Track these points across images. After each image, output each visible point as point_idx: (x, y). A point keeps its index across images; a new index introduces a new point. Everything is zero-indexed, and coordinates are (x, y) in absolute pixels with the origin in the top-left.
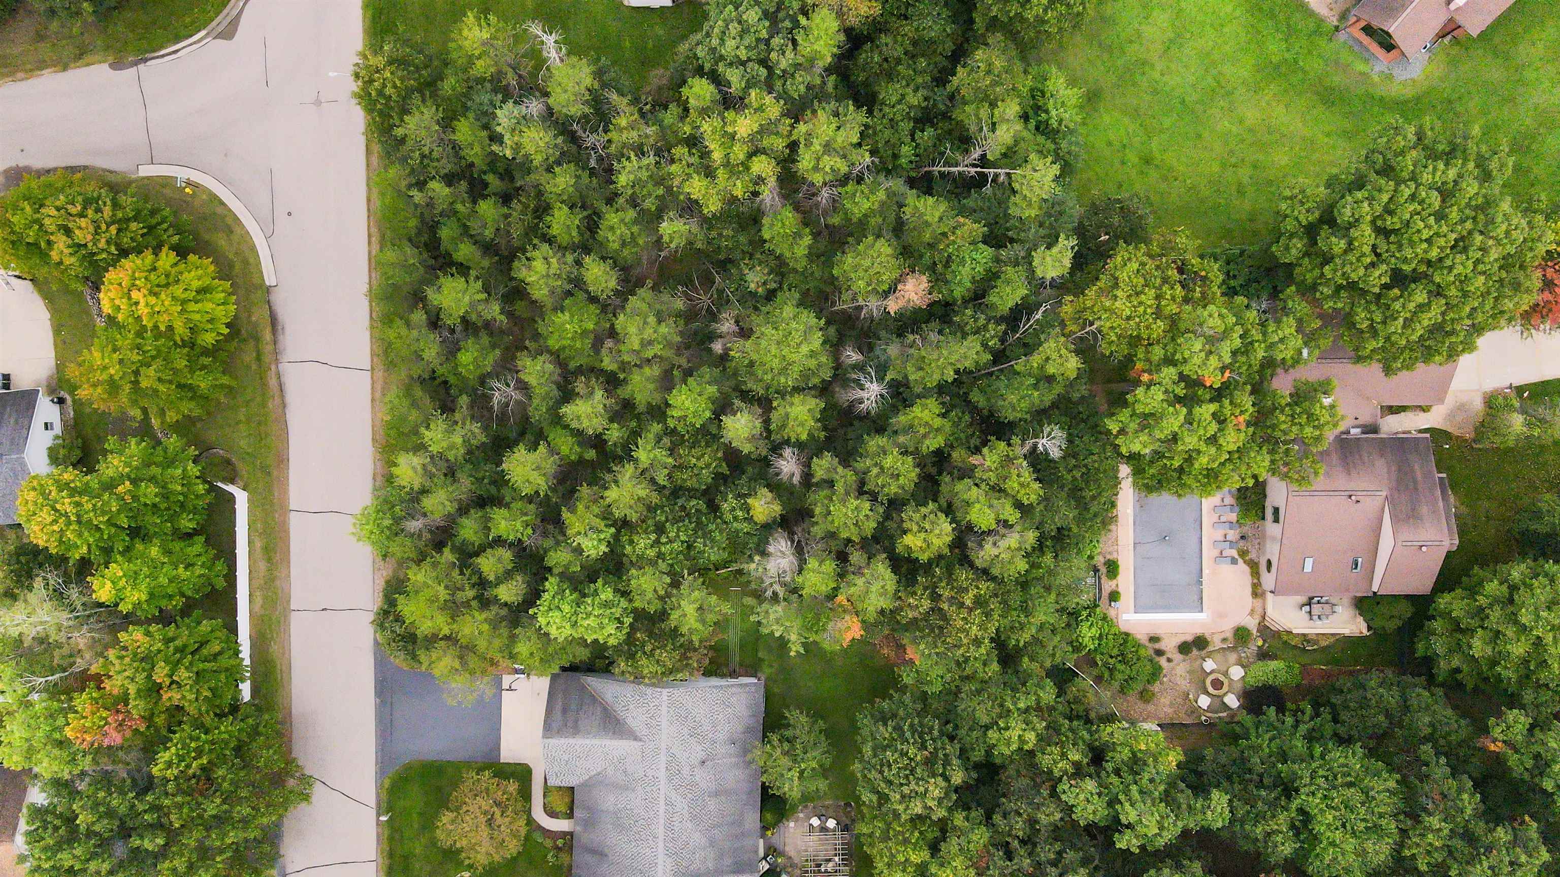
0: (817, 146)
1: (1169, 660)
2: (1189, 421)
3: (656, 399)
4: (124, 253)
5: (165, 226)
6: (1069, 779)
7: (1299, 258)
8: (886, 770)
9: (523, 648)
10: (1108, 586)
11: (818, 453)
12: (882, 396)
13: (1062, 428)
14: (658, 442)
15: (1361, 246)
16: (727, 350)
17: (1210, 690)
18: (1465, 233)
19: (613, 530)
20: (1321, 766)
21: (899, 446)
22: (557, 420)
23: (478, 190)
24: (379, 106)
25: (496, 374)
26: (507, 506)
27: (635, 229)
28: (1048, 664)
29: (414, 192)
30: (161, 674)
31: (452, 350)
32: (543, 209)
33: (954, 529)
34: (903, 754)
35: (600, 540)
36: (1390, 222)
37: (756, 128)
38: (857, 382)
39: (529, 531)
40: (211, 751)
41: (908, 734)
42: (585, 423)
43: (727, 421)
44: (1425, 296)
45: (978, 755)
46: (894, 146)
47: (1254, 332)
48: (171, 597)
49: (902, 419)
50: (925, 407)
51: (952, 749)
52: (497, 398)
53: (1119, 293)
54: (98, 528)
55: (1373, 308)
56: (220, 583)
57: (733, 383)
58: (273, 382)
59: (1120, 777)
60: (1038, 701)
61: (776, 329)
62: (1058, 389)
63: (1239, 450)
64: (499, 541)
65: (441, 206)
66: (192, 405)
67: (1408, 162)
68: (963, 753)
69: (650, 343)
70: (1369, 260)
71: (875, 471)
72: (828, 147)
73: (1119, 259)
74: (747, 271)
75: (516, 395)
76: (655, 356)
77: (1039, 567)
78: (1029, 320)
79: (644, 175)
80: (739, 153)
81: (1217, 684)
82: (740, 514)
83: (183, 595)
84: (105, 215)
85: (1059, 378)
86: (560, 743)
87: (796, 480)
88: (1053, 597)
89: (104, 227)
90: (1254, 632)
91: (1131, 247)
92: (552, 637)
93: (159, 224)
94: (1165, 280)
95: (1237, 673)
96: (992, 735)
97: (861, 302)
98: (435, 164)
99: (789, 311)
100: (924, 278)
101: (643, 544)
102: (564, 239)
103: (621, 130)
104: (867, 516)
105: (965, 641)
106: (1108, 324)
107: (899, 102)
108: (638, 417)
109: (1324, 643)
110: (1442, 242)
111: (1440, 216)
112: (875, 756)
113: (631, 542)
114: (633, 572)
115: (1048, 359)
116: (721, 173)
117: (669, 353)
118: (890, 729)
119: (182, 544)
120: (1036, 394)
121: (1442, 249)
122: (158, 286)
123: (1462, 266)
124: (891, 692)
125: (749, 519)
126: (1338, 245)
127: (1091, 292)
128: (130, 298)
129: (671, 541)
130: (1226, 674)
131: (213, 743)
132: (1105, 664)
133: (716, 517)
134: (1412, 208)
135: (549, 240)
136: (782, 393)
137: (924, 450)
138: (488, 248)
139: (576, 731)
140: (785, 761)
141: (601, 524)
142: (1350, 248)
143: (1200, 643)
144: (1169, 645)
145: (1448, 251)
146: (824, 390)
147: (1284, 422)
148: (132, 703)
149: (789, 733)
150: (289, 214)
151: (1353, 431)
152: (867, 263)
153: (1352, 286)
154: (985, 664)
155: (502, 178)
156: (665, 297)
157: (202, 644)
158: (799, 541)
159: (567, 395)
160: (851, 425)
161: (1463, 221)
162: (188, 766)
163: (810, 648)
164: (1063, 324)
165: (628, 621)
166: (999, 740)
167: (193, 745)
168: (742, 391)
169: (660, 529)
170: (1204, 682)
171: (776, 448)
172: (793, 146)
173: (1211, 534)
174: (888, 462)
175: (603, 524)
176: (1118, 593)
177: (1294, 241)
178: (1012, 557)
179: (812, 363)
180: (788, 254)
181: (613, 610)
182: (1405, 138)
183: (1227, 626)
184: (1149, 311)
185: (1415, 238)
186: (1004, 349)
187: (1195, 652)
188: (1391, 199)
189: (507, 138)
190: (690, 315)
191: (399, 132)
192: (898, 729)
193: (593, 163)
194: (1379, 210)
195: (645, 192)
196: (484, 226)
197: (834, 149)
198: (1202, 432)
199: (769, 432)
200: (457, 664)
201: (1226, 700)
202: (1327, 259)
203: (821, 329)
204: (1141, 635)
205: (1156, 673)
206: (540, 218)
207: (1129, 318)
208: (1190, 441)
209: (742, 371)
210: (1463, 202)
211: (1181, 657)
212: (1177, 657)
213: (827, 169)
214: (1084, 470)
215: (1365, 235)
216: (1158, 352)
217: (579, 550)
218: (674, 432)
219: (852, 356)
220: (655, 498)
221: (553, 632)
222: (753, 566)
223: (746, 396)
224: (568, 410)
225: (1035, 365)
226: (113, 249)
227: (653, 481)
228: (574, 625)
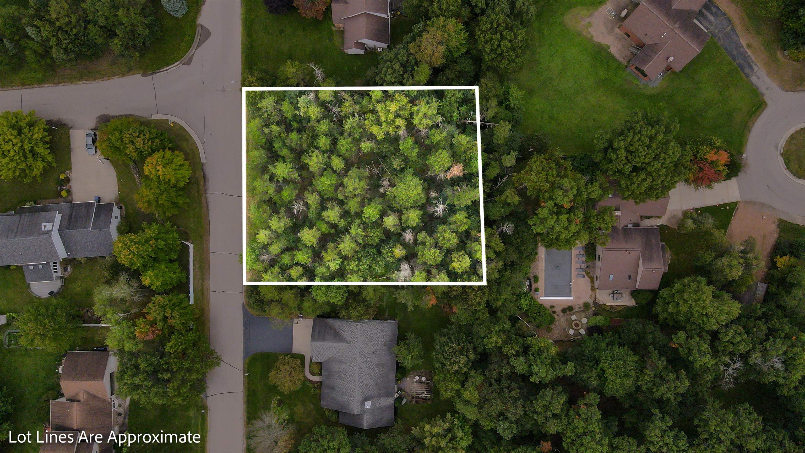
0: (420, 115)
1: (558, 315)
2: (557, 221)
3: (358, 210)
4: (153, 151)
5: (166, 140)
6: (514, 357)
7: (601, 160)
8: (444, 353)
9: (306, 304)
10: (534, 285)
11: (420, 232)
12: (445, 210)
13: (512, 223)
14: (359, 226)
15: (621, 157)
16: (385, 192)
17: (574, 327)
18: (658, 153)
19: (341, 260)
20: (610, 353)
21: (451, 229)
22: (319, 217)
23: (289, 129)
24: (252, 96)
25: (296, 200)
26: (301, 250)
27: (351, 145)
28: (508, 314)
29: (265, 129)
30: (168, 313)
31: (279, 190)
32: (315, 136)
33: (471, 261)
34: (451, 347)
35: (337, 264)
36: (631, 148)
37: (397, 108)
38: (435, 204)
39: (310, 260)
40: (185, 343)
41: (453, 340)
42: (332, 219)
43: (385, 219)
44: (644, 175)
45: (480, 349)
46: (451, 112)
47: (582, 188)
48: (168, 285)
49: (452, 219)
50: (460, 214)
51: (471, 346)
52: (296, 209)
53: (532, 173)
54: (143, 257)
55: (627, 179)
56: (184, 280)
57: (387, 204)
58: (204, 201)
59: (534, 356)
60: (504, 327)
61: (405, 184)
62: (511, 208)
63: (577, 232)
64: (297, 264)
65: (275, 133)
66: (176, 210)
67: (638, 127)
68: (475, 349)
69: (357, 189)
70: (624, 162)
71: (441, 238)
72: (425, 116)
73: (533, 160)
74: (393, 160)
75: (303, 208)
76: (358, 194)
77: (505, 276)
78: (501, 182)
79: (355, 125)
80: (391, 117)
81: (577, 325)
82: (389, 254)
83: (171, 284)
84: (147, 137)
85: (512, 204)
86: (318, 344)
87: (411, 241)
88: (509, 289)
89: (146, 141)
90: (592, 304)
91: (538, 155)
92: (317, 301)
93: (164, 139)
94: (550, 168)
95: (584, 320)
96: (486, 340)
97: (437, 174)
98: (273, 118)
99: (409, 177)
100: (461, 165)
101: (353, 265)
102: (324, 148)
103: (346, 107)
104: (438, 255)
105: (475, 303)
106: (529, 184)
107: (453, 96)
108: (351, 217)
109: (619, 309)
110: (649, 156)
111: (649, 147)
112: (441, 349)
113: (348, 265)
114: (349, 276)
115: (507, 197)
116: (384, 124)
117: (363, 193)
118: (446, 338)
119: (171, 264)
120: (503, 210)
121: (650, 159)
122: (165, 164)
123: (657, 165)
124: (448, 325)
125: (393, 257)
126: (614, 156)
127: (523, 172)
128: (156, 169)
129: (363, 265)
130: (580, 321)
131: (185, 340)
132: (532, 316)
133: (380, 256)
134: (638, 144)
135: (317, 148)
136: (407, 209)
137: (460, 231)
138: (292, 150)
139: (324, 339)
140: (406, 352)
141: (337, 258)
142: (617, 158)
143: (570, 308)
144: (558, 309)
145: (652, 159)
146: (422, 207)
147: (594, 222)
148: (158, 323)
149: (407, 342)
150: (211, 134)
151: (629, 225)
152: (439, 160)
153: (619, 171)
154: (483, 314)
155: (298, 123)
156: (362, 170)
157: (181, 303)
158: (412, 266)
159: (323, 208)
160: (433, 221)
161: (657, 149)
162: (178, 349)
163: (416, 308)
164: (513, 184)
165: (346, 295)
166: (488, 343)
167: (179, 340)
168: (390, 207)
169: (359, 260)
170: (572, 325)
171: (404, 230)
172: (412, 114)
173: (575, 266)
174: (446, 235)
175: (338, 257)
176: (538, 288)
177: (599, 154)
178: (493, 272)
179: (418, 197)
180: (409, 155)
181: (341, 291)
182: (638, 117)
183: (581, 302)
184: (543, 180)
185: (640, 154)
186: (492, 193)
187: (568, 312)
188: (631, 140)
189: (302, 109)
190: (371, 177)
191: (260, 105)
192: (450, 338)
193: (335, 119)
194: (627, 144)
195: (355, 131)
196: (292, 142)
197: (427, 116)
198: (562, 225)
199: (401, 223)
200: (281, 311)
201: (580, 331)
202: (611, 161)
203: (421, 184)
204: (547, 305)
205: (552, 320)
206: (314, 140)
207: (536, 182)
208: (558, 229)
209: (391, 199)
210: (658, 141)
211: (563, 314)
212: (561, 314)
213: (424, 124)
214: (521, 239)
215: (622, 153)
216: (547, 195)
217: (329, 267)
218: (364, 223)
219: (433, 194)
220: (358, 248)
221: (318, 298)
222: (394, 275)
223: (393, 209)
224: (324, 214)
225: (503, 199)
226: (150, 150)
227: (357, 242)
228: (326, 296)
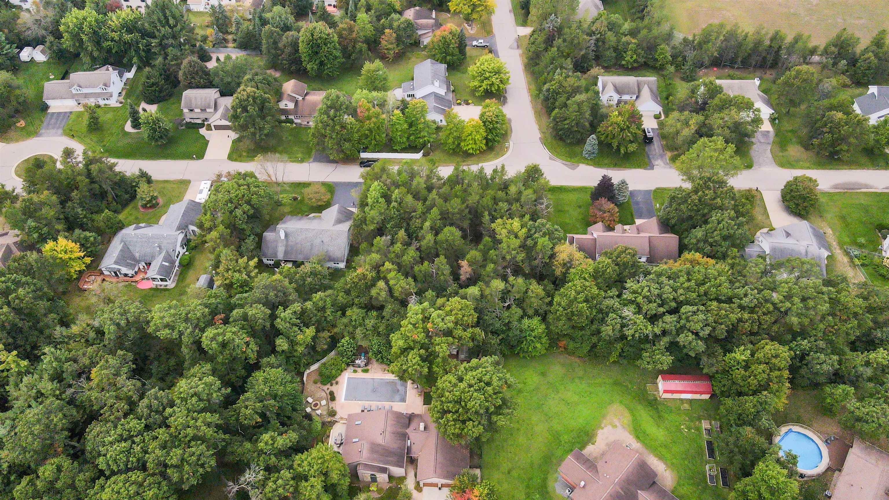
1: (328, 388)
10: (360, 370)
17: (314, 402)
30: (374, 119)
81: (316, 405)
90: (333, 419)
95: (319, 412)
130: (319, 408)
143: (333, 399)
144: (334, 388)
151: (409, 441)
170: (317, 400)
173: (375, 404)
176: (356, 372)
183: (338, 409)
187: (330, 397)
201: (309, 408)
204: (339, 379)
205: (324, 384)
212: (329, 391)
